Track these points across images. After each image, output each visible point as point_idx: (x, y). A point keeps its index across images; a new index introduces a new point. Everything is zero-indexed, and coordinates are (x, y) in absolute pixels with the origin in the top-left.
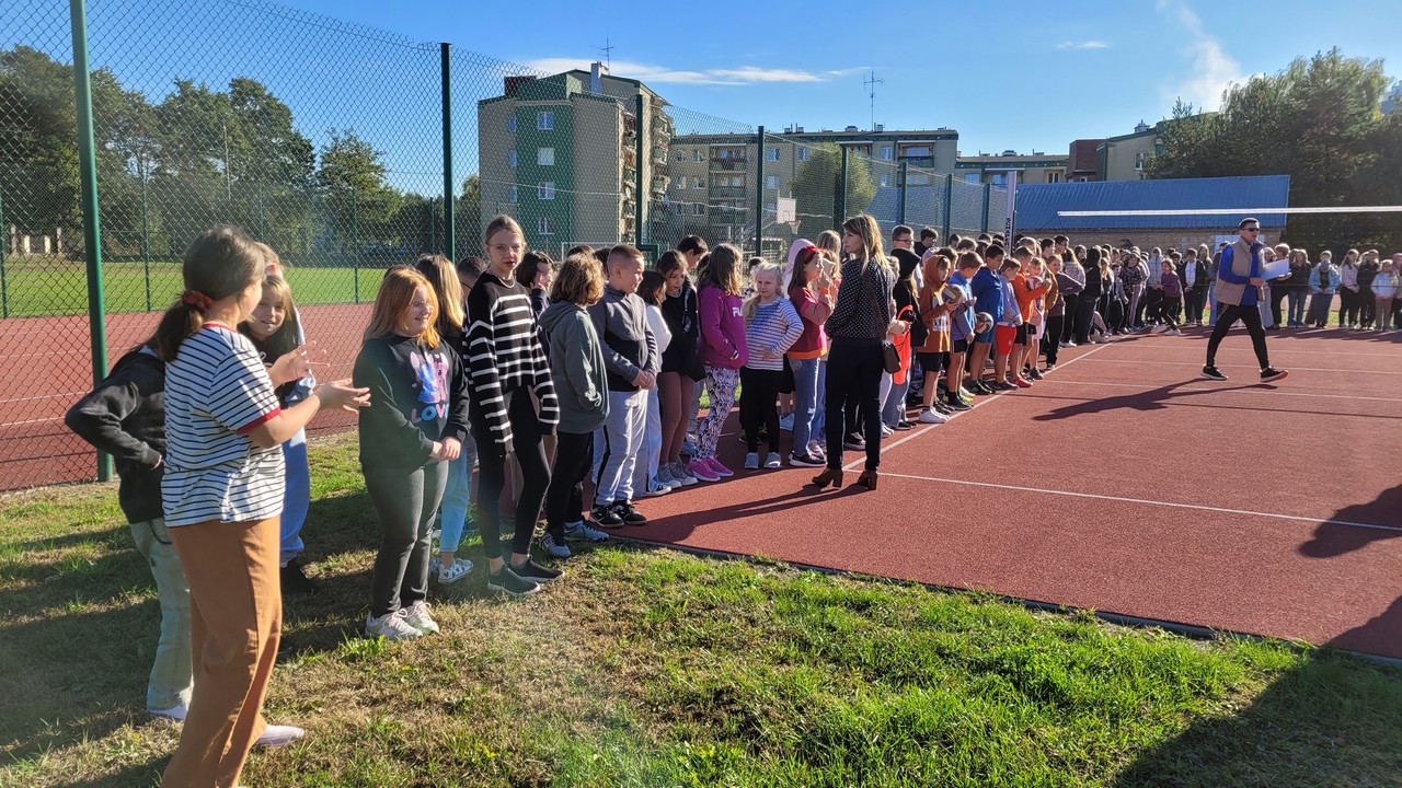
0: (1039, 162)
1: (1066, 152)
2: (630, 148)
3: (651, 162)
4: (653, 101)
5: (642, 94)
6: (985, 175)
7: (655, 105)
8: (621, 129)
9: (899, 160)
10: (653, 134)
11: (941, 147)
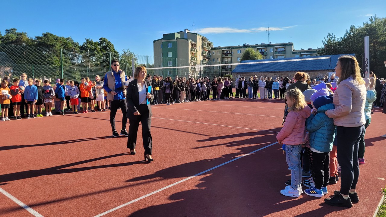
2: (193, 52)
3: (202, 55)
4: (202, 39)
5: (198, 37)
6: (301, 55)
7: (203, 39)
8: (190, 46)
9: (275, 52)
10: (202, 47)
11: (288, 48)
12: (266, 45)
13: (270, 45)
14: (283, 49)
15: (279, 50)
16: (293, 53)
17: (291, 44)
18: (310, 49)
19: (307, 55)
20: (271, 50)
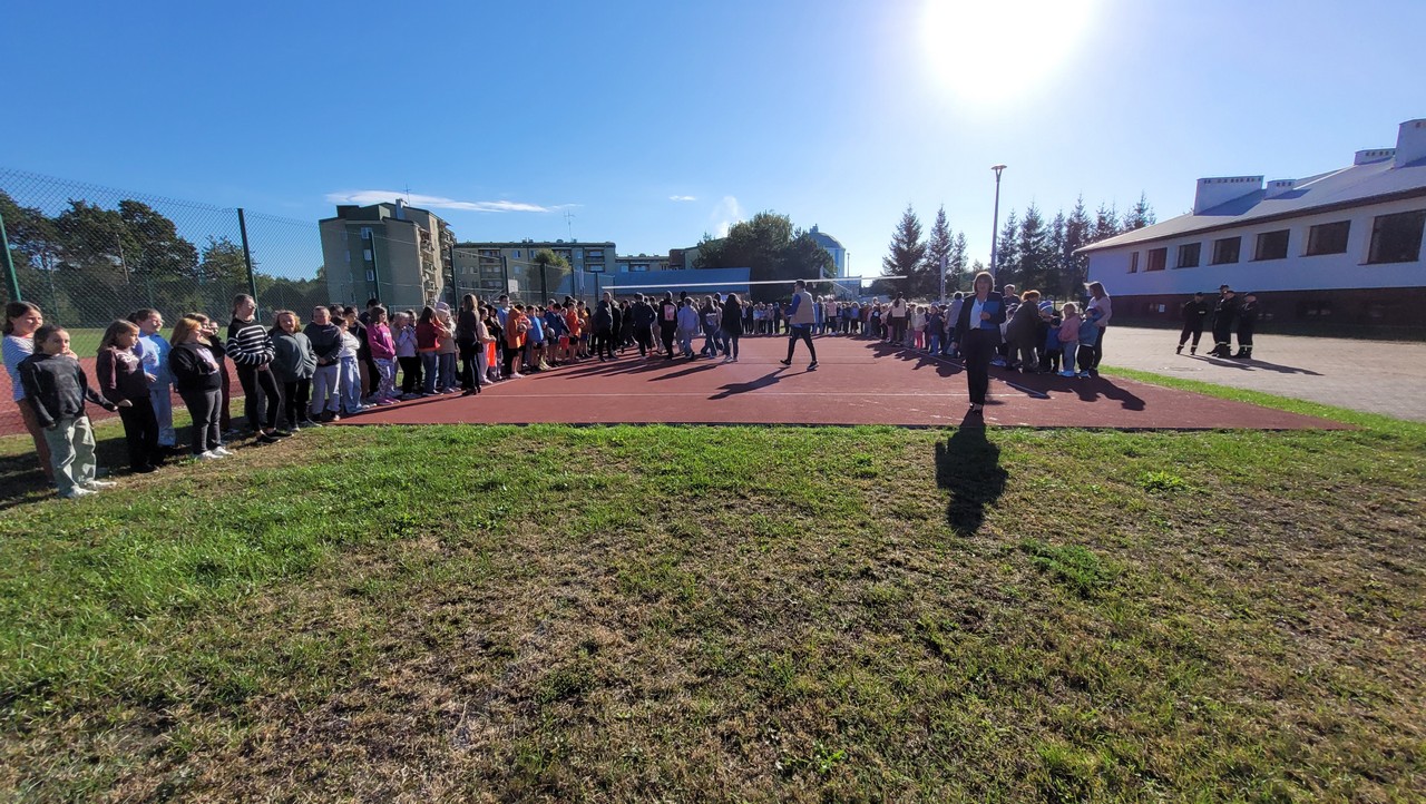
0: (656, 259)
1: (668, 255)
2: (425, 250)
3: (442, 259)
4: (438, 222)
5: (431, 218)
6: (631, 266)
7: (441, 225)
8: (419, 239)
9: (586, 258)
10: (441, 243)
11: (608, 251)
12: (567, 245)
13: (574, 245)
14: (599, 254)
15: (592, 254)
16: (617, 261)
17: (613, 246)
18: (642, 255)
19: (640, 266)
20: (579, 255)
